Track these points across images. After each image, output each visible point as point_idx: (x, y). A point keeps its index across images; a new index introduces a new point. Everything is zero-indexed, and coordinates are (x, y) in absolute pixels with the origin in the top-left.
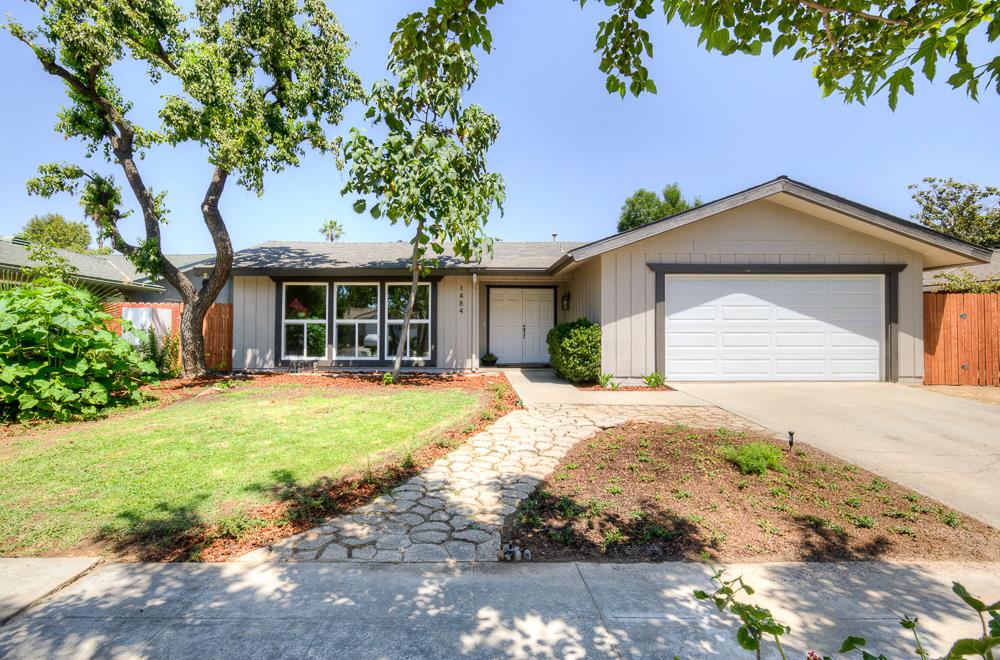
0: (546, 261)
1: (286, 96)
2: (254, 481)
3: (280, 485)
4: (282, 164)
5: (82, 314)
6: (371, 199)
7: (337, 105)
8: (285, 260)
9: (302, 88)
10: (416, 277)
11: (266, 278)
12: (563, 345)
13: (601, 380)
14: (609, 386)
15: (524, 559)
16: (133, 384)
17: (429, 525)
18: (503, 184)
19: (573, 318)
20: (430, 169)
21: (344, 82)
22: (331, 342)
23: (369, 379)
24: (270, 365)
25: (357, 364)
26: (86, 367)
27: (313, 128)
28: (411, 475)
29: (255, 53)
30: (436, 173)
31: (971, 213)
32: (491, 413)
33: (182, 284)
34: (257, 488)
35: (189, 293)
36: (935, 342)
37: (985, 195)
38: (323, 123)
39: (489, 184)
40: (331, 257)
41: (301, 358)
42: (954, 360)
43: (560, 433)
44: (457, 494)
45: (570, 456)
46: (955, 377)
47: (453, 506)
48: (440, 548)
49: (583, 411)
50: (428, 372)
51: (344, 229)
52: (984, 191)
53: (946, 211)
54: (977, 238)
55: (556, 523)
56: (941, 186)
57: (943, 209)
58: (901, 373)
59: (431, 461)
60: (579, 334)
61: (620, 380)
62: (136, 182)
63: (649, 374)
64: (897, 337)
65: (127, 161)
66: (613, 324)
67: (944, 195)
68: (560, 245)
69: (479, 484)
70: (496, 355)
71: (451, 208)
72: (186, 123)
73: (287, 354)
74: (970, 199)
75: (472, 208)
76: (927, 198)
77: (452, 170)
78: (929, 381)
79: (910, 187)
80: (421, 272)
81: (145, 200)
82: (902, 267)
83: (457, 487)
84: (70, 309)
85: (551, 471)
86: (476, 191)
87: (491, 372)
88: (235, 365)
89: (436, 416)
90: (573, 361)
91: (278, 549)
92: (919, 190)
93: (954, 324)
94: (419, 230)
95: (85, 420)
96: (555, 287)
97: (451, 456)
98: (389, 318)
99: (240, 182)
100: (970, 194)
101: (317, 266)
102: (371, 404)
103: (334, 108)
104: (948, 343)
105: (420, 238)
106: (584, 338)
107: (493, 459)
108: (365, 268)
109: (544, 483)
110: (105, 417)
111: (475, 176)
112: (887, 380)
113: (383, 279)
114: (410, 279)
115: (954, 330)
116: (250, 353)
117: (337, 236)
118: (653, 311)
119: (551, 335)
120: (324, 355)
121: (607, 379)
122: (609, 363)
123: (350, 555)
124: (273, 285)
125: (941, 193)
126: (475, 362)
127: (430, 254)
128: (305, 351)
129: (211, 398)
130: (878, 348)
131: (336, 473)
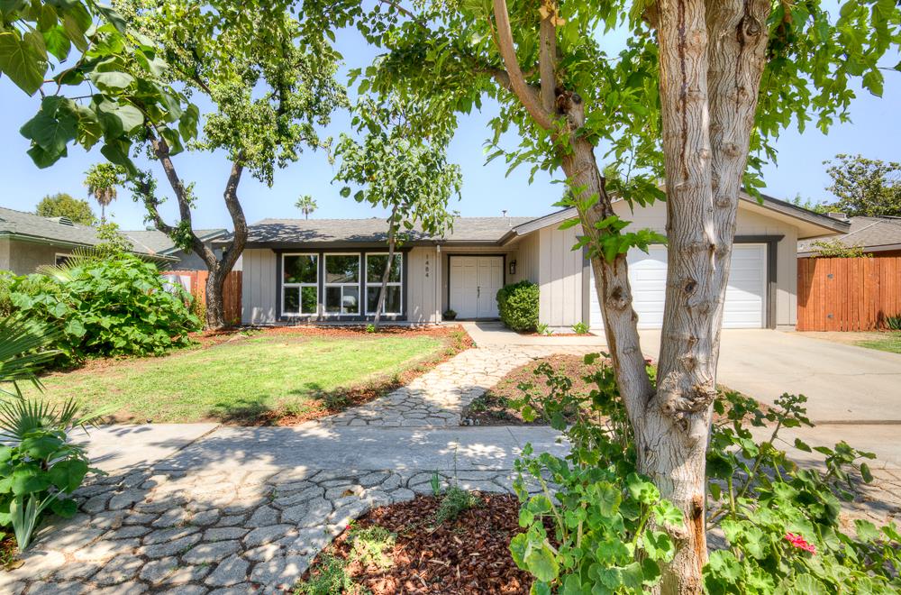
0: (496, 234)
1: (288, 105)
2: (294, 389)
3: (312, 391)
4: (288, 161)
5: (152, 280)
6: (355, 187)
7: (327, 110)
8: (283, 236)
9: (300, 98)
10: (392, 249)
11: (269, 250)
12: (509, 301)
13: (539, 329)
14: (545, 333)
15: (475, 425)
16: (184, 331)
17: (414, 411)
18: (460, 173)
19: (518, 280)
20: (405, 165)
21: (333, 92)
22: (321, 301)
23: (354, 330)
24: (272, 321)
25: (343, 319)
26: (155, 319)
27: (308, 130)
28: (398, 387)
29: (262, 70)
30: (409, 169)
31: (876, 186)
32: (453, 350)
33: (208, 256)
34: (297, 392)
35: (213, 263)
36: (807, 297)
37: (889, 170)
38: (315, 126)
39: (449, 173)
40: (320, 233)
41: (296, 315)
42: (822, 311)
43: (503, 362)
44: (432, 396)
45: (509, 375)
46: (822, 324)
47: (428, 402)
48: (424, 421)
49: (521, 349)
50: (400, 325)
51: (317, 203)
52: (888, 166)
53: (855, 184)
54: (881, 208)
55: (496, 409)
56: (851, 162)
57: (853, 182)
58: (778, 322)
59: (411, 379)
60: (521, 293)
61: (552, 329)
62: (172, 176)
63: (577, 324)
64: (775, 294)
65: (166, 160)
66: (549, 284)
67: (854, 170)
68: (509, 220)
69: (445, 391)
70: (456, 311)
71: (421, 195)
72: (223, 135)
73: (286, 311)
74: (876, 173)
75: (436, 194)
76: (839, 173)
77: (422, 165)
78: (801, 328)
79: (824, 163)
80: (396, 244)
81: (179, 190)
82: (780, 238)
83: (431, 392)
84: (143, 276)
85: (496, 384)
86: (440, 180)
87: (450, 324)
88: (244, 321)
89: (412, 351)
90: (517, 314)
91: (322, 421)
92: (832, 165)
93: (822, 282)
94: (394, 211)
95: (156, 356)
96: (504, 256)
97: (425, 376)
98: (369, 281)
99: (254, 176)
100: (876, 169)
101: (311, 240)
102: (361, 345)
103: (324, 113)
104: (817, 297)
105: (395, 218)
106: (525, 295)
107: (455, 377)
108: (348, 241)
109: (489, 391)
110: (169, 355)
111: (438, 168)
112: (767, 327)
113: (363, 251)
114: (387, 249)
115: (822, 287)
116: (255, 311)
117: (312, 210)
118: (581, 274)
119: (500, 293)
120: (315, 312)
121: (544, 328)
122: (545, 315)
123: (368, 424)
124: (274, 255)
125: (851, 168)
126: (439, 317)
127: (403, 229)
128: (300, 308)
129: (239, 342)
130: (760, 302)
131: (347, 384)
